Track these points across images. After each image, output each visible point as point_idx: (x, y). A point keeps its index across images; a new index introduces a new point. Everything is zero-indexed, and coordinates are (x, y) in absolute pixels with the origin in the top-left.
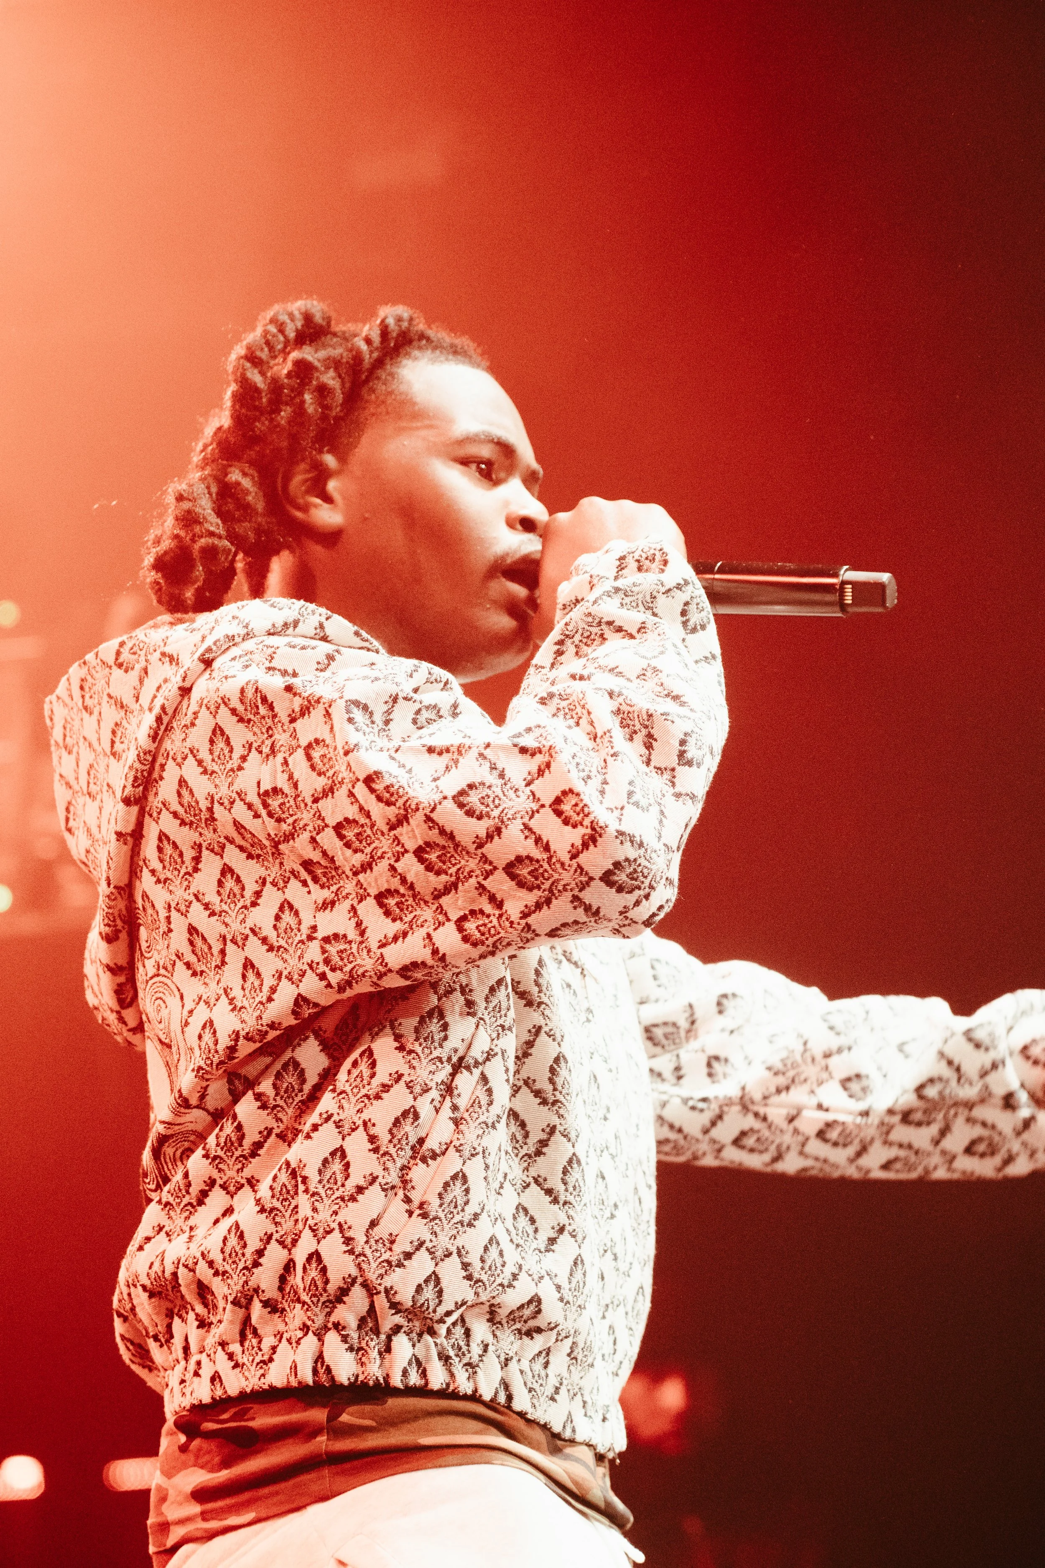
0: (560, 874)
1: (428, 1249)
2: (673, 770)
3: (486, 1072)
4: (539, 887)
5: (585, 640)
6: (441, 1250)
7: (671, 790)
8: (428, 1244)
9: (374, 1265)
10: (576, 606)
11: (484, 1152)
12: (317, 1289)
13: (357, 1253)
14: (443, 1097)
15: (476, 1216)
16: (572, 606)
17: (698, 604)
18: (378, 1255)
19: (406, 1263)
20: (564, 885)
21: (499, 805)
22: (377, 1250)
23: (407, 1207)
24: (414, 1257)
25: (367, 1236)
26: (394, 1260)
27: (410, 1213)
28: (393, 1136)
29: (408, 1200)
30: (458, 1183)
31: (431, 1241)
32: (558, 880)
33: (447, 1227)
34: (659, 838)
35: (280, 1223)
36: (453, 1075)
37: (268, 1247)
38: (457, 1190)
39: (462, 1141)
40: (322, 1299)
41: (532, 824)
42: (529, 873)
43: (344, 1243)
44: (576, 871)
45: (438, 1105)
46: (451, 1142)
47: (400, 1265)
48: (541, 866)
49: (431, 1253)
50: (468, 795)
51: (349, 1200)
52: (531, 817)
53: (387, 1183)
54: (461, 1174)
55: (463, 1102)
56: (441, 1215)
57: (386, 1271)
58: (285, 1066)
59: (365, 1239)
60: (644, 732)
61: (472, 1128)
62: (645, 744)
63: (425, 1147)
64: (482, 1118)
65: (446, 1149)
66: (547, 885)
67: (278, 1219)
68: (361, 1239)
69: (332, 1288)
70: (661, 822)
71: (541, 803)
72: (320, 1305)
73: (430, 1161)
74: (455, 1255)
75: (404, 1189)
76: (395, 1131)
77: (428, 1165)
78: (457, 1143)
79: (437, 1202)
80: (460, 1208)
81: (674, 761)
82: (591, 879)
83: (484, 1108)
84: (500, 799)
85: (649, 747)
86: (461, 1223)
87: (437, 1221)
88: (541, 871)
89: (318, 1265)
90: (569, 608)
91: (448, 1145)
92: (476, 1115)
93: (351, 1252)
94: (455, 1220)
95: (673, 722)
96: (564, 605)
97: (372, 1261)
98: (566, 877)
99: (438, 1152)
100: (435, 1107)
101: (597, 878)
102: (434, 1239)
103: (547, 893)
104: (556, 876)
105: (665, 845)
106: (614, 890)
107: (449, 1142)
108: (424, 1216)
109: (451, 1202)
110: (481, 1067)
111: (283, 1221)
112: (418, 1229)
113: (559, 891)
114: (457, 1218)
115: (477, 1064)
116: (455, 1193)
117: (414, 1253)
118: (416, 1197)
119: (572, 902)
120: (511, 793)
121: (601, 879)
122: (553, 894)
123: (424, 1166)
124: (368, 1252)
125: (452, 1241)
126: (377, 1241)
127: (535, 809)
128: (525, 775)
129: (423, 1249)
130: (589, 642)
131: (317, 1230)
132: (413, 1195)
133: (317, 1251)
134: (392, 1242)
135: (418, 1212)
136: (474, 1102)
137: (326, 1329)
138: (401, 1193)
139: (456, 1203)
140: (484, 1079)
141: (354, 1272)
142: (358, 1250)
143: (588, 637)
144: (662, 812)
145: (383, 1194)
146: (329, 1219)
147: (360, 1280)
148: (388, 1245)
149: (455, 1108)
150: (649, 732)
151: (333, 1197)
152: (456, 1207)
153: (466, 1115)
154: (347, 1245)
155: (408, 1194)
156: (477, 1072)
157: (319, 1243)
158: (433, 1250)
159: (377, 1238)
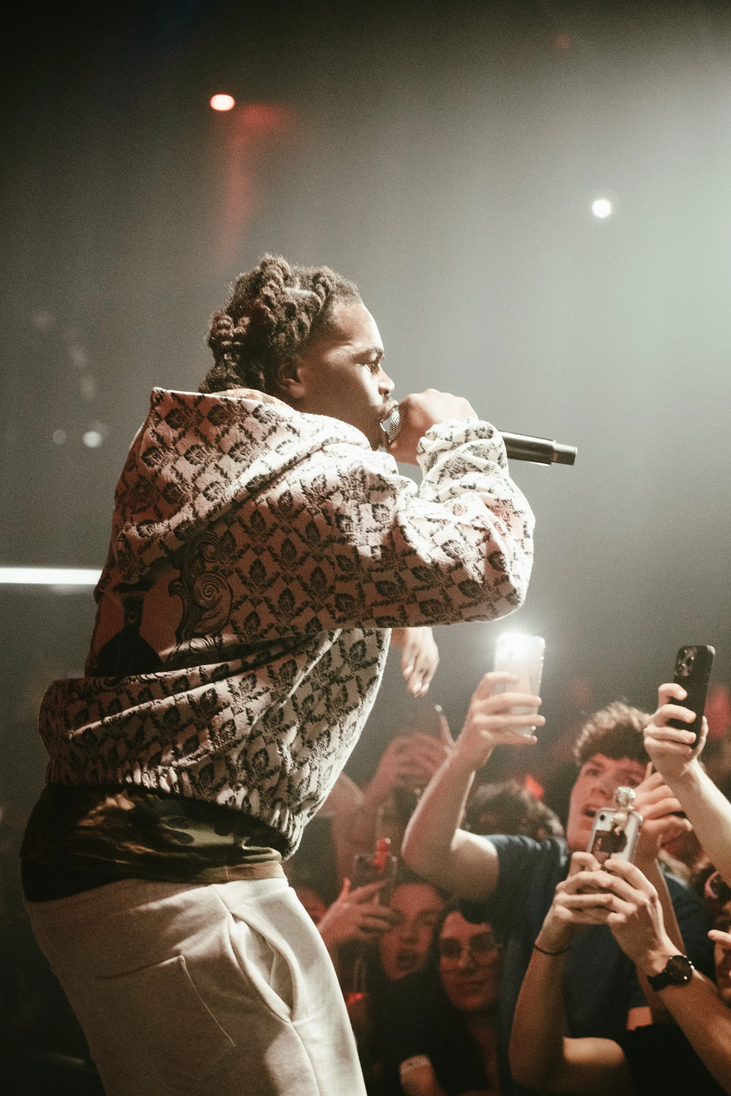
3: (347, 687)
14: (323, 693)
15: (329, 754)
27: (303, 744)
28: (304, 706)
36: (330, 684)
39: (330, 716)
50: (448, 545)
52: (478, 562)
55: (333, 697)
58: (288, 662)
69: (268, 769)
78: (327, 717)
91: (323, 716)
115: (342, 681)
118: (306, 736)
137: (254, 787)
140: (344, 689)
147: (281, 769)
149: (328, 700)
153: (333, 704)
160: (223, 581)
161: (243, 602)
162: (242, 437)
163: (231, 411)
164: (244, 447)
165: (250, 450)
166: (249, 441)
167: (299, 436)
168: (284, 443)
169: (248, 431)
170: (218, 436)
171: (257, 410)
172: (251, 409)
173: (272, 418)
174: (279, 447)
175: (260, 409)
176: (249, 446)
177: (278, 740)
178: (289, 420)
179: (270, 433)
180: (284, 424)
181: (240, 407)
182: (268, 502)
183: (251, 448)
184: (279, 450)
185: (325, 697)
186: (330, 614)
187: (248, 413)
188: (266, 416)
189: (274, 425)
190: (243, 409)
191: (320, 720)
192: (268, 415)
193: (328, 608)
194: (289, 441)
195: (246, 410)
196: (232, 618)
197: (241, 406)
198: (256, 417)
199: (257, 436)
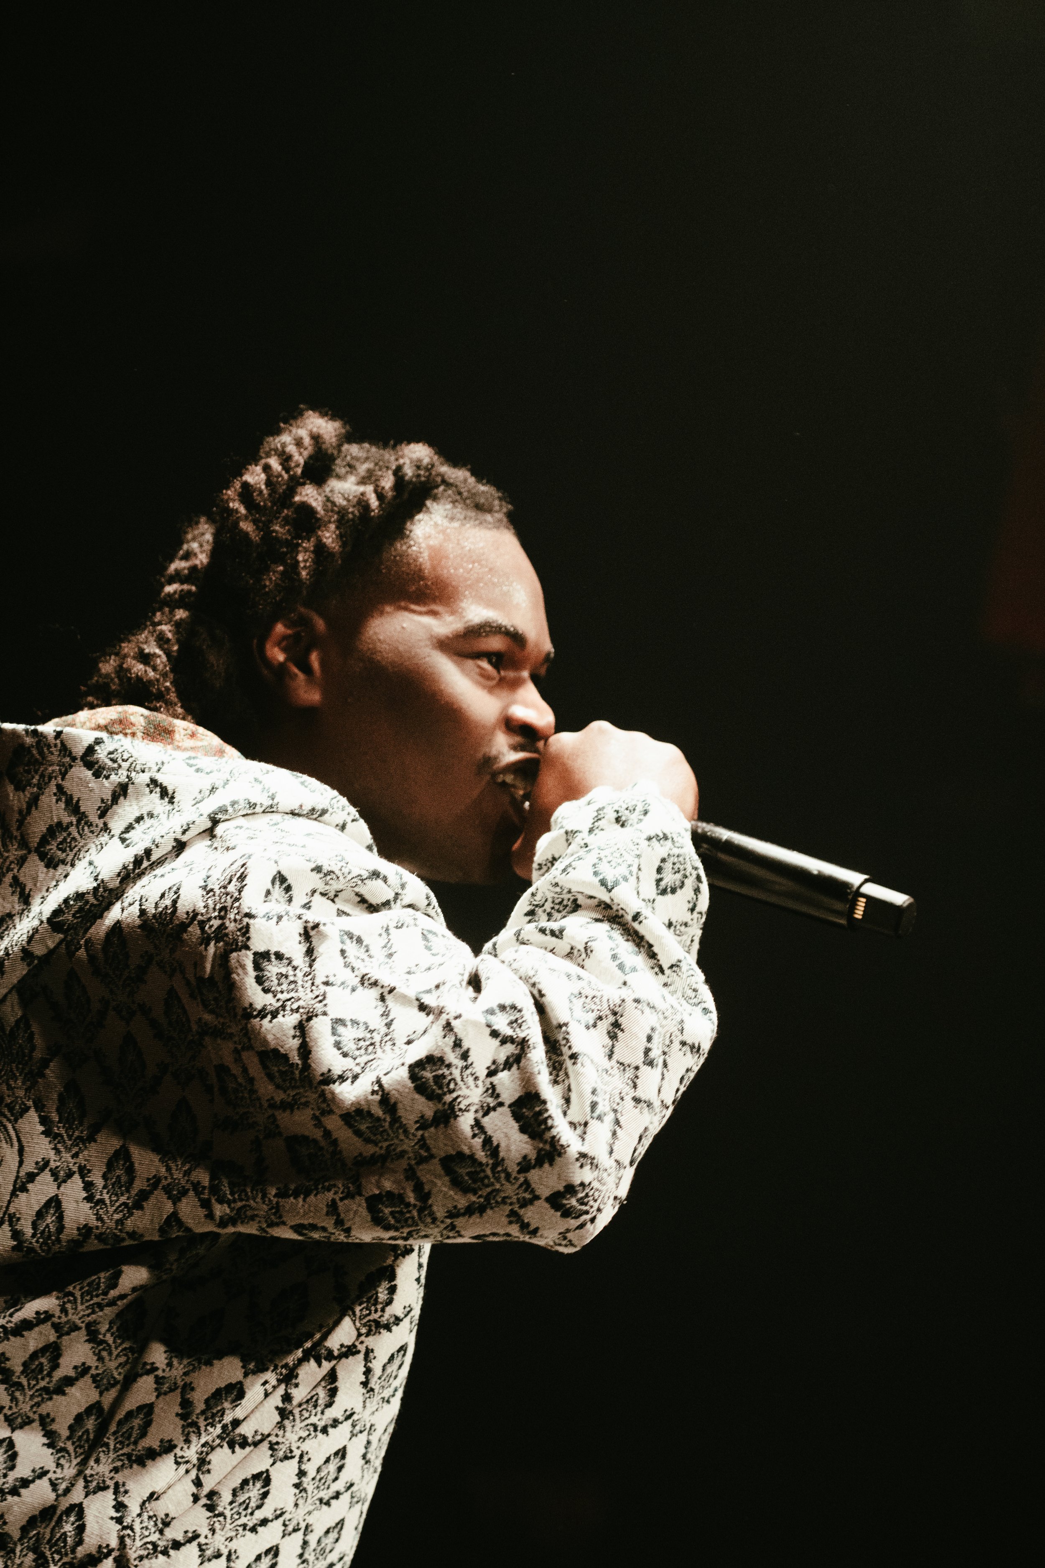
0: (502, 1185)
1: (199, 1545)
2: (637, 1068)
4: (475, 1192)
5: (557, 907)
6: (212, 1549)
7: (632, 1094)
8: (202, 1540)
9: (138, 1543)
10: (553, 865)
11: (301, 1456)
12: (64, 1547)
13: (125, 1524)
16: (549, 865)
17: (674, 864)
18: (147, 1533)
19: (172, 1552)
20: (504, 1198)
21: (454, 1090)
22: (147, 1528)
23: (194, 1490)
24: (183, 1549)
25: (142, 1509)
26: (162, 1544)
27: (196, 1498)
29: (198, 1483)
30: (259, 1485)
31: (206, 1537)
32: (498, 1191)
33: (228, 1526)
34: (611, 1152)
35: (62, 1466)
37: (38, 1482)
38: (254, 1492)
40: (65, 1560)
41: (486, 1121)
42: (468, 1174)
43: (114, 1507)
44: (521, 1186)
45: (270, 1389)
46: (269, 1435)
47: (165, 1553)
48: (484, 1171)
49: (201, 1550)
51: (135, 1461)
53: (182, 1457)
54: (265, 1475)
56: (228, 1513)
57: (149, 1554)
59: (138, 1511)
60: (611, 1019)
61: (296, 1428)
62: (609, 1033)
63: (238, 1431)
64: (313, 1420)
65: (261, 1441)
66: (485, 1192)
67: (62, 1461)
68: (134, 1508)
70: (614, 1133)
71: (500, 1100)
72: (60, 1564)
73: (237, 1448)
74: (224, 1558)
75: (199, 1470)
76: (212, 1402)
77: (233, 1452)
79: (229, 1498)
80: (250, 1511)
81: (639, 1059)
82: (537, 1198)
83: (319, 1409)
84: (456, 1084)
85: (613, 1037)
86: (244, 1526)
87: (221, 1519)
88: (482, 1175)
89: (76, 1521)
90: (545, 868)
91: (265, 1437)
92: (306, 1415)
93: (119, 1521)
94: (240, 1522)
95: (643, 1012)
96: (540, 865)
97: (137, 1538)
98: (510, 1190)
99: (250, 1440)
100: (265, 1390)
101: (544, 1197)
102: (210, 1536)
103: (482, 1200)
104: (498, 1186)
105: (617, 1161)
106: (559, 1214)
107: (266, 1433)
108: (210, 1508)
109: (244, 1502)
110: (334, 1362)
111: (67, 1465)
112: (198, 1519)
113: (497, 1202)
114: (243, 1520)
115: (330, 1356)
116: (251, 1494)
117: (184, 1544)
118: (208, 1483)
119: (508, 1216)
120: (470, 1080)
121: (547, 1200)
122: (489, 1203)
123: (229, 1451)
124: (137, 1527)
125: (227, 1543)
126: (150, 1517)
127: (492, 1105)
128: (489, 1063)
129: (195, 1543)
130: (561, 909)
131: (91, 1481)
132: (205, 1478)
133: (81, 1504)
134: (166, 1524)
135: (204, 1501)
136: (312, 1398)
138: (193, 1474)
139: (248, 1504)
141: (114, 1543)
142: (127, 1521)
143: (560, 903)
144: (617, 1122)
145: (175, 1467)
146: (107, 1473)
148: (160, 1526)
149: (287, 1398)
150: (616, 1021)
151: (121, 1452)
152: (246, 1509)
154: (117, 1511)
155: (201, 1476)
156: (327, 1366)
157: (86, 1496)
158: (204, 1547)
159: (151, 1514)
160: (10, 1126)
161: (38, 1174)
162: (59, 813)
163: (44, 758)
164: (65, 834)
165: (74, 839)
166: (74, 820)
167: (171, 802)
168: (139, 819)
169: (71, 797)
170: (20, 812)
171: (90, 750)
172: (79, 751)
173: (120, 766)
174: (129, 828)
175: (97, 748)
176: (73, 830)
177: (117, 1485)
178: (156, 768)
179: (115, 799)
180: (144, 778)
181: (59, 745)
182: (87, 950)
183: (76, 835)
184: (126, 836)
185: (281, 1390)
186: (202, 1206)
187: (74, 759)
188: (110, 763)
189: (124, 779)
190: (65, 750)
191: (256, 1444)
192: (112, 760)
193: (198, 1194)
194: (151, 815)
195: (71, 753)
196: (12, 1210)
197: (62, 743)
198: (89, 765)
199: (90, 808)
